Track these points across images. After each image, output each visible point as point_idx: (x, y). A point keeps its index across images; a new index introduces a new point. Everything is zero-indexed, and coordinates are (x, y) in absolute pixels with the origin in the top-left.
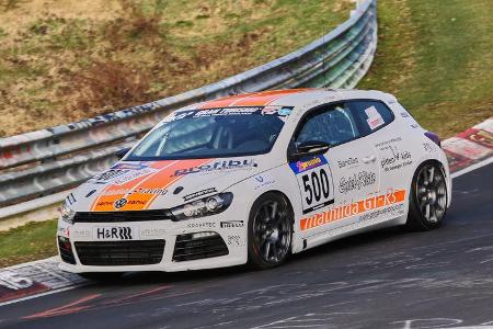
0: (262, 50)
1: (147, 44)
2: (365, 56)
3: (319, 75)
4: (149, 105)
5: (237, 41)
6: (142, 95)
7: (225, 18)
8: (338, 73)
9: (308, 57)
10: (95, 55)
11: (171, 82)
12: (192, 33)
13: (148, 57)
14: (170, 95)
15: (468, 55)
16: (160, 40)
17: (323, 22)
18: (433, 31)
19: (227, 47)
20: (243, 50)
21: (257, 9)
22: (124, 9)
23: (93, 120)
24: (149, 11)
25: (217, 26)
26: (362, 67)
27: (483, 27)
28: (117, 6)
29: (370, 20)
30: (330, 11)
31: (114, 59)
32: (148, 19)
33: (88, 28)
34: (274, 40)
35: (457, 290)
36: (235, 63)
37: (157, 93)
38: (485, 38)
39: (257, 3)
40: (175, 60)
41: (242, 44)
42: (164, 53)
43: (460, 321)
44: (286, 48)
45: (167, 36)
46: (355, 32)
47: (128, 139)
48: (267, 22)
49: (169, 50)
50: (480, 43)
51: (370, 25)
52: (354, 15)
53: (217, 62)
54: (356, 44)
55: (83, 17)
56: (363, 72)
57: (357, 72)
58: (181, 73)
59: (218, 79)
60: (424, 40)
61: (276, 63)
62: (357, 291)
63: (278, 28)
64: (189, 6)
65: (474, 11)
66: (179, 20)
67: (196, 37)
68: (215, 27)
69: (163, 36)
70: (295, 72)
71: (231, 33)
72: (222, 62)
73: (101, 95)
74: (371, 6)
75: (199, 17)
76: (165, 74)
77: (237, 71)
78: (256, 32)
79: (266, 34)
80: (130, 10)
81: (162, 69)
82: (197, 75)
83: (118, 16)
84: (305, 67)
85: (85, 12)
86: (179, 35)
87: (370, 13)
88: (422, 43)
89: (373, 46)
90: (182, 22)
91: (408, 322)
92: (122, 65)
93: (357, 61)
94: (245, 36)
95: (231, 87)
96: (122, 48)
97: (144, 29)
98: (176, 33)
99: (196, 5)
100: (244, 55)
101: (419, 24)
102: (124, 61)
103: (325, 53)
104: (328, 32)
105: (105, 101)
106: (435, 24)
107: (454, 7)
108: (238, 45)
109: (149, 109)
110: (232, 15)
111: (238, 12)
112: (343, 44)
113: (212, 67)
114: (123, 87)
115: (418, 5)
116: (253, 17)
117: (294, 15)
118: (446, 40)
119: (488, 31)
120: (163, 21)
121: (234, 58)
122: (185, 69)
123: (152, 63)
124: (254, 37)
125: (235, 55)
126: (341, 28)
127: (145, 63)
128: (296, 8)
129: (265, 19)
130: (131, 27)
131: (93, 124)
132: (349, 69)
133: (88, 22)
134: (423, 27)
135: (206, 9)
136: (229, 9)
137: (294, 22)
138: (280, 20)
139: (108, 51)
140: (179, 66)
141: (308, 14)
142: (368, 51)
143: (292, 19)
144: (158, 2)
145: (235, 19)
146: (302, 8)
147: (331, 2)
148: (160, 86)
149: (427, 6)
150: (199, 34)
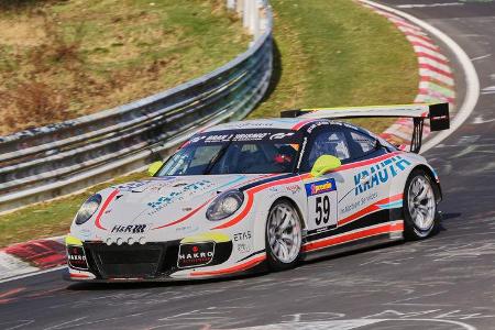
0: (170, 76)
1: (68, 69)
2: (262, 83)
3: (221, 99)
5: (148, 67)
6: (63, 113)
7: (138, 46)
9: (213, 83)
10: (21, 77)
11: (89, 102)
12: (108, 59)
13: (68, 79)
14: (88, 114)
15: (352, 84)
16: (79, 64)
17: (227, 52)
18: (321, 61)
19: (138, 73)
20: (153, 75)
21: (166, 38)
22: (48, 36)
23: (21, 134)
24: (69, 38)
25: (130, 52)
26: (259, 92)
27: (364, 59)
28: (41, 33)
29: (268, 50)
30: (231, 42)
31: (38, 80)
32: (68, 46)
33: (15, 53)
34: (181, 67)
35: (340, 288)
36: (146, 86)
37: (75, 111)
38: (366, 69)
39: (167, 33)
40: (92, 83)
41: (153, 69)
42: (83, 76)
43: (342, 315)
44: (192, 73)
45: (86, 61)
46: (254, 61)
48: (175, 51)
49: (87, 74)
50: (362, 73)
51: (266, 55)
52: (253, 46)
53: (129, 84)
54: (254, 71)
55: (10, 43)
56: (260, 97)
57: (254, 97)
58: (97, 94)
59: (130, 101)
60: (313, 69)
61: (183, 87)
63: (185, 56)
64: (105, 35)
65: (357, 45)
66: (97, 46)
67: (111, 63)
68: (128, 54)
69: (82, 61)
70: (199, 96)
71: (142, 60)
72: (134, 85)
73: (26, 113)
74: (268, 39)
75: (114, 45)
76: (83, 95)
77: (147, 93)
78: (166, 60)
79: (174, 62)
80: (53, 37)
81: (80, 91)
82: (112, 96)
83: (41, 42)
85: (13, 38)
86: (95, 61)
88: (311, 72)
89: (268, 73)
90: (98, 49)
91: (298, 316)
92: (45, 86)
93: (254, 87)
94: (155, 63)
96: (47, 70)
97: (65, 54)
98: (94, 59)
99: (111, 34)
100: (153, 80)
101: (309, 55)
102: (47, 83)
103: (227, 79)
104: (228, 61)
105: (29, 118)
106: (323, 56)
107: (339, 41)
108: (149, 71)
110: (145, 44)
111: (149, 41)
113: (125, 89)
114: (46, 106)
115: (307, 38)
116: (163, 46)
117: (200, 46)
118: (332, 70)
119: (369, 63)
120: (83, 48)
121: (145, 82)
122: (101, 91)
123: (72, 85)
124: (163, 63)
125: (146, 79)
126: (241, 57)
127: (66, 85)
128: (200, 39)
129: (173, 48)
130: (54, 52)
131: (21, 137)
132: (249, 93)
133: (15, 47)
134: (312, 57)
135: (120, 38)
136: (141, 38)
137: (199, 51)
138: (186, 49)
139: (32, 73)
140: (96, 89)
141: (211, 44)
142: (264, 78)
143: (197, 48)
144: (78, 31)
145: (146, 47)
146: (205, 39)
147: (231, 34)
148: (78, 105)
149: (316, 40)
150: (114, 60)
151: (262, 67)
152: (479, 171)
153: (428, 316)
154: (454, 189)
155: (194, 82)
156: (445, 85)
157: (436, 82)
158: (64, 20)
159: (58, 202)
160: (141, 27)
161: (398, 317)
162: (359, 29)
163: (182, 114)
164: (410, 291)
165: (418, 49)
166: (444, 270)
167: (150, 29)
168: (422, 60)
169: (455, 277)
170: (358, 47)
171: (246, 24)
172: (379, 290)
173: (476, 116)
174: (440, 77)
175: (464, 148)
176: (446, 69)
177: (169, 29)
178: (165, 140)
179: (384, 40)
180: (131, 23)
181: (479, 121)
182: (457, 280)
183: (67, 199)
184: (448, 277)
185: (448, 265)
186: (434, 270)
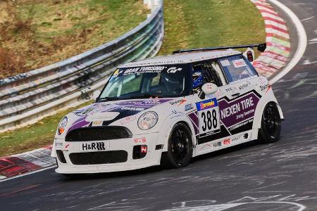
0: (94, 39)
1: (24, 37)
2: (157, 42)
3: (129, 54)
4: (25, 74)
5: (79, 34)
6: (21, 68)
7: (71, 20)
8: (141, 52)
9: (122, 43)
11: (39, 59)
12: (51, 30)
13: (24, 44)
14: (38, 68)
15: (219, 40)
16: (32, 34)
17: (133, 22)
18: (198, 25)
19: (73, 38)
20: (83, 40)
21: (91, 14)
22: (10, 15)
24: (24, 16)
25: (66, 25)
26: (155, 48)
27: (228, 23)
28: (5, 14)
29: (160, 20)
30: (135, 15)
31: (4, 46)
32: (24, 22)
34: (102, 33)
35: (213, 182)
36: (78, 47)
37: (30, 67)
38: (229, 29)
39: (91, 10)
40: (41, 46)
41: (82, 36)
42: (34, 42)
43: (215, 201)
44: (109, 37)
45: (36, 31)
46: (151, 28)
47: (13, 95)
48: (97, 22)
49: (37, 41)
50: (226, 32)
51: (160, 23)
52: (150, 17)
53: (67, 47)
54: (151, 34)
56: (156, 52)
57: (152, 52)
58: (45, 54)
59: (67, 57)
60: (193, 31)
61: (102, 47)
62: (152, 185)
63: (104, 26)
64: (49, 13)
65: (222, 13)
66: (44, 21)
67: (54, 32)
68: (66, 26)
69: (34, 32)
70: (114, 52)
71: (75, 29)
72: (70, 47)
74: (160, 11)
75: (55, 20)
76: (35, 55)
77: (79, 52)
78: (91, 28)
79: (97, 30)
80: (13, 16)
81: (33, 52)
82: (55, 55)
83: (5, 20)
84: (120, 49)
86: (43, 31)
87: (160, 16)
88: (192, 33)
89: (161, 35)
90: (44, 23)
91: (184, 203)
92: (9, 50)
93: (152, 45)
94: (84, 31)
95: (75, 62)
96: (8, 40)
97: (21, 28)
98: (41, 30)
99: (53, 12)
100: (83, 43)
101: (190, 22)
102: (10, 48)
103: (132, 40)
104: (134, 27)
106: (199, 22)
107: (210, 11)
108: (80, 36)
109: (25, 76)
110: (76, 18)
111: (79, 17)
112: (144, 35)
113: (64, 50)
114: (9, 63)
115: (188, 10)
116: (89, 19)
117: (114, 17)
118: (205, 31)
119: (231, 25)
120: (34, 23)
121: (77, 44)
122: (48, 52)
123: (27, 49)
124: (89, 31)
126: (142, 25)
127: (23, 49)
128: (115, 13)
129: (96, 20)
130: (14, 27)
132: (148, 50)
134: (192, 23)
135: (60, 15)
136: (74, 15)
137: (114, 22)
138: (105, 21)
140: (43, 50)
141: (122, 16)
142: (159, 39)
143: (112, 20)
144: (30, 11)
145: (78, 20)
146: (118, 13)
147: (136, 9)
148: (32, 62)
149: (194, 11)
150: (56, 30)
151: (157, 31)
152: (308, 97)
153: (273, 199)
154: (291, 111)
155: (110, 43)
156: (283, 39)
157: (277, 37)
158: (21, 4)
159: (18, 130)
160: (73, 7)
161: (253, 201)
162: (223, 3)
163: (102, 66)
164: (262, 183)
165: (264, 15)
166: (284, 167)
167: (79, 8)
168: (267, 22)
169: (291, 172)
170: (222, 15)
171: (145, 2)
172: (239, 183)
173: (305, 59)
174: (280, 33)
175: (297, 82)
176: (284, 27)
177: (93, 7)
178: (91, 84)
179: (240, 10)
180: (67, 4)
181: (307, 62)
182: (293, 174)
183: (25, 127)
184: (287, 172)
185: (287, 163)
186: (277, 167)
